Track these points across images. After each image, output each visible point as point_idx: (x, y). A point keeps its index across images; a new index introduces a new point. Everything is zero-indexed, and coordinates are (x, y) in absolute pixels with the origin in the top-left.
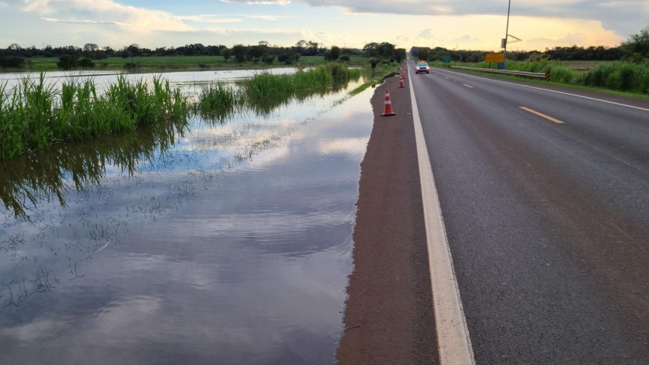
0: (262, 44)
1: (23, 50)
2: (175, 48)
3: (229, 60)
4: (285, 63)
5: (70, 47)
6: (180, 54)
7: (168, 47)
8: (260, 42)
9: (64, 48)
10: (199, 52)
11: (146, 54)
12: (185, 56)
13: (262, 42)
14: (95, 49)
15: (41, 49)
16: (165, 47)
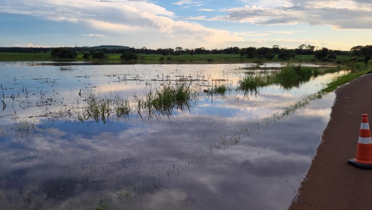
0: (275, 47)
1: (147, 50)
2: (222, 50)
3: (244, 56)
4: (282, 59)
5: (169, 49)
6: (224, 53)
7: (219, 49)
8: (274, 46)
9: (166, 49)
10: (235, 52)
11: (205, 53)
12: (226, 54)
13: (275, 46)
14: (181, 50)
15: (155, 50)
16: (217, 49)
